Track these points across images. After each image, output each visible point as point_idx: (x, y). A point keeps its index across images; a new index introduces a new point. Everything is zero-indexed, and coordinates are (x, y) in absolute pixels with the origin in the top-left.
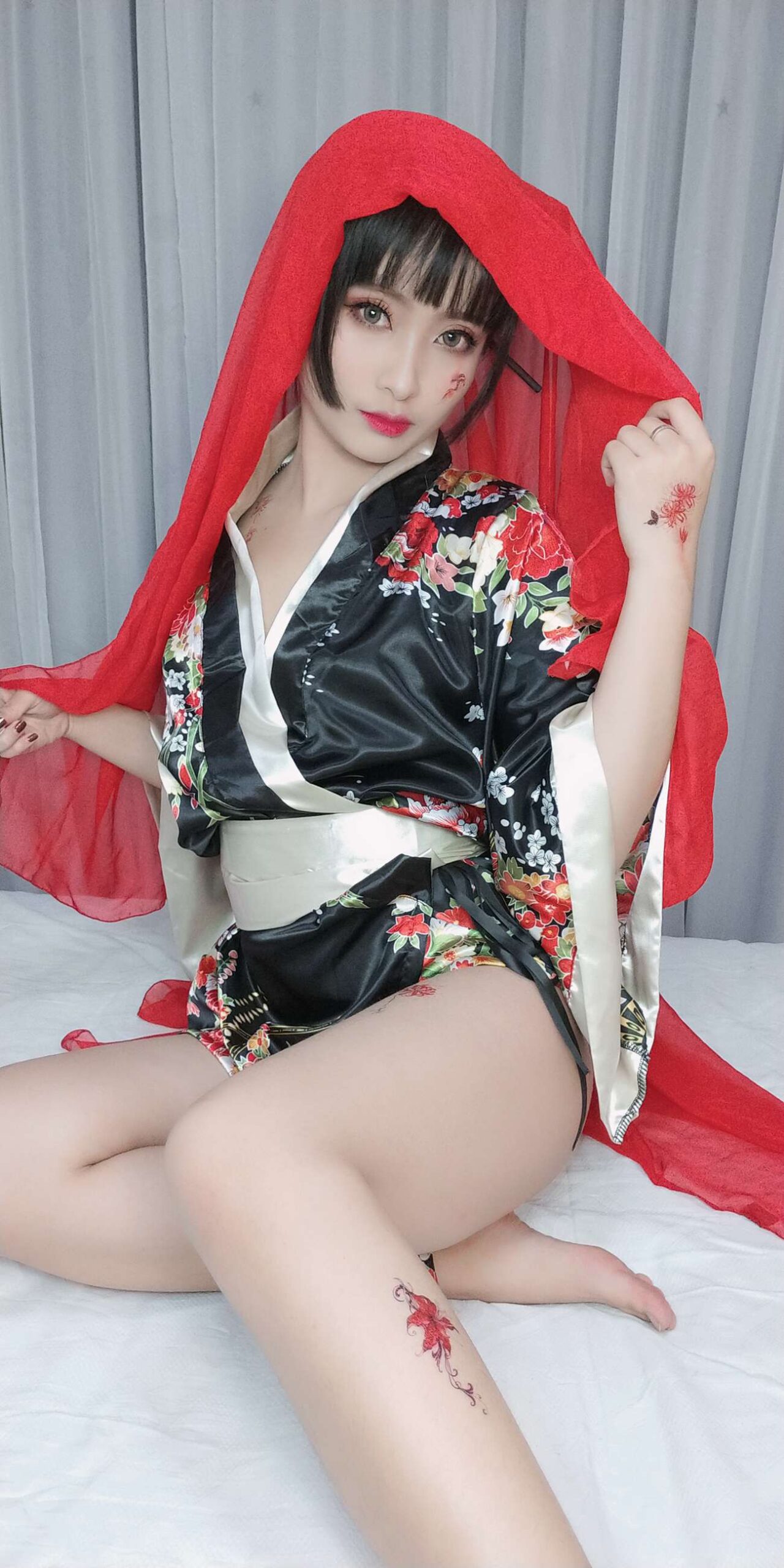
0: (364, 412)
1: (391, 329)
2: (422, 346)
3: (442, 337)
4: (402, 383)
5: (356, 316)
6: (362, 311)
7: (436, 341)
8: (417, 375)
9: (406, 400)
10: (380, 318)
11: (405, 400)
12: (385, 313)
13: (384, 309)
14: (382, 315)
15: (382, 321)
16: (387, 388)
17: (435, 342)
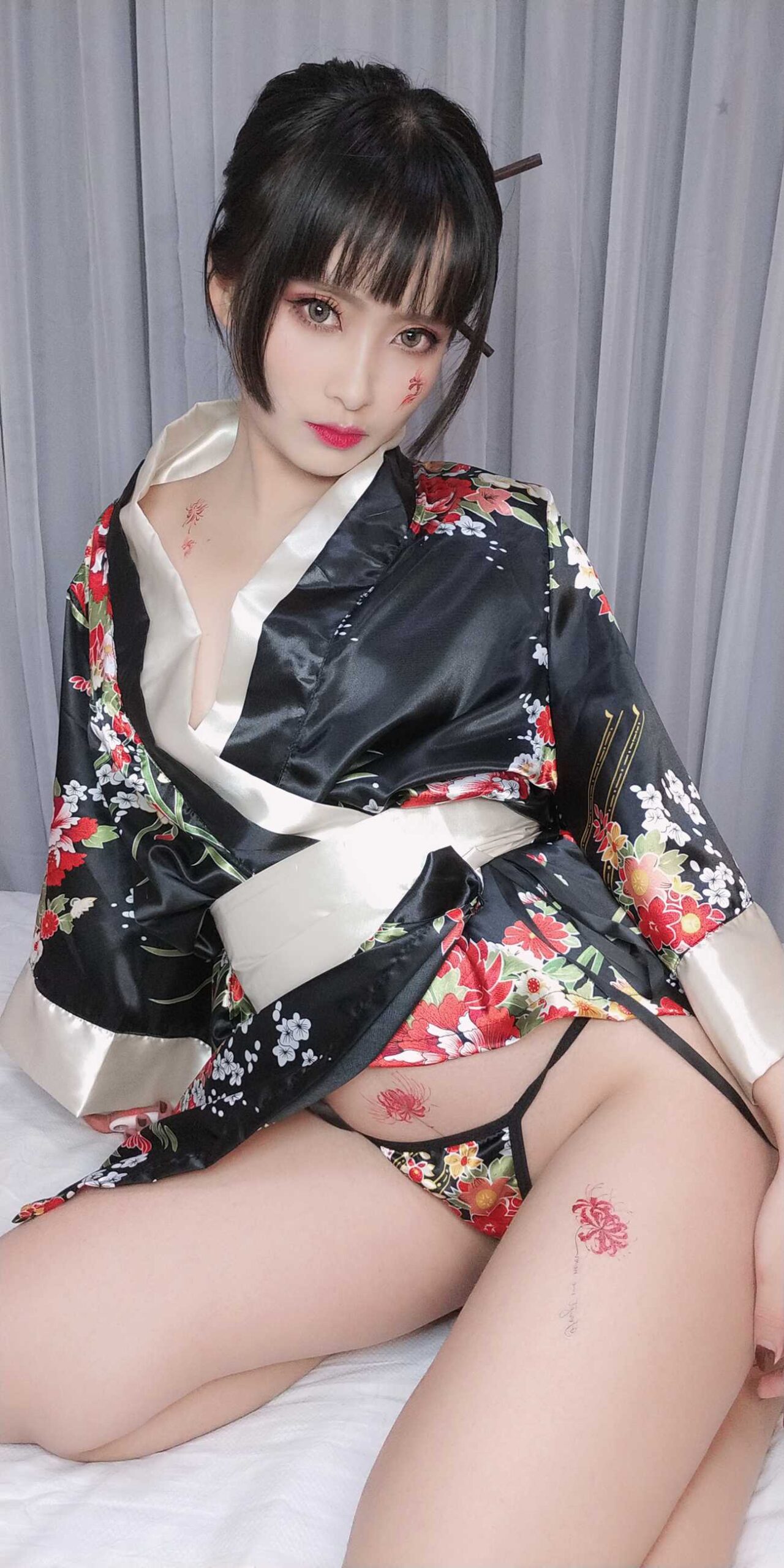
0: (311, 424)
1: (341, 329)
2: (377, 348)
3: (399, 337)
4: (354, 392)
5: (300, 313)
6: (306, 308)
7: (393, 341)
8: (371, 380)
9: (362, 408)
10: (328, 316)
11: (356, 410)
12: (333, 310)
13: (332, 306)
14: (331, 312)
15: (330, 320)
16: (336, 397)
17: (391, 342)
